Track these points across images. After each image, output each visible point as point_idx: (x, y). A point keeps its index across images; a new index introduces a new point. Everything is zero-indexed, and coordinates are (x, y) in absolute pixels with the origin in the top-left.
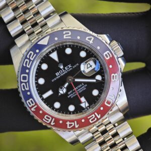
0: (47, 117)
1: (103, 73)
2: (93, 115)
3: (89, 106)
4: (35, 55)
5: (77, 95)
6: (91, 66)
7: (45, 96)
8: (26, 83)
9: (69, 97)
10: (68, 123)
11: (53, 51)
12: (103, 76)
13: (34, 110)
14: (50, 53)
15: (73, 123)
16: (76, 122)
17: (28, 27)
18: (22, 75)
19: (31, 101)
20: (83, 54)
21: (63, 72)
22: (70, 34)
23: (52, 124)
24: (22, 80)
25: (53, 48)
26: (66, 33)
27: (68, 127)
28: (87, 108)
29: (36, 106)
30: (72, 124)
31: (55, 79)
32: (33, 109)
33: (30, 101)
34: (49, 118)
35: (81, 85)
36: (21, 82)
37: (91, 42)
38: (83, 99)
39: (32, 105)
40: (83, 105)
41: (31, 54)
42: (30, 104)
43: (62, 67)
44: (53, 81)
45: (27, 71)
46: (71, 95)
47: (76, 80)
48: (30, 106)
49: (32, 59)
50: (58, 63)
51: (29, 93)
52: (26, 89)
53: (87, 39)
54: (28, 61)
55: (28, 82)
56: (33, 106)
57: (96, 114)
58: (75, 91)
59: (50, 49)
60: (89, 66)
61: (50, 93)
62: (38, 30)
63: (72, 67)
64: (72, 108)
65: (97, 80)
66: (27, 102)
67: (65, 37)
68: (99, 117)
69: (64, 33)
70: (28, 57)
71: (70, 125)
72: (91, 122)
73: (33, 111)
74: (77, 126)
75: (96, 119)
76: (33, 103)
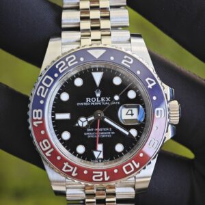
0: (46, 143)
1: (142, 130)
2: (101, 173)
3: (102, 160)
4: (76, 62)
5: (96, 138)
6: (132, 114)
7: (59, 116)
8: (46, 88)
9: (85, 134)
10: (66, 165)
11: (100, 70)
12: (139, 134)
13: (36, 126)
15: (72, 168)
16: (76, 168)
18: (47, 77)
19: (39, 113)
21: (96, 102)
22: (131, 62)
23: (47, 154)
24: (43, 82)
25: (102, 66)
26: (127, 59)
27: (63, 169)
28: (98, 160)
29: (41, 122)
30: (70, 169)
31: (82, 104)
32: (35, 124)
33: (37, 111)
34: (47, 145)
35: (107, 129)
36: (41, 84)
38: (100, 147)
39: (37, 117)
41: (72, 58)
42: (36, 116)
43: (98, 95)
44: (78, 104)
45: (56, 75)
47: (106, 120)
48: (34, 118)
49: (70, 65)
50: (97, 88)
51: (42, 102)
52: (42, 95)
53: (147, 80)
54: (64, 64)
55: (50, 88)
56: (37, 120)
57: (105, 173)
58: (96, 132)
59: (97, 66)
60: (130, 112)
63: (110, 102)
65: (130, 134)
66: (34, 111)
67: (123, 62)
68: (106, 179)
69: (125, 57)
70: (67, 59)
71: (67, 168)
72: (94, 179)
73: (34, 126)
74: (74, 174)
75: (101, 179)
76: (39, 116)
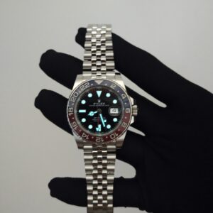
14: (98, 90)
17: (94, 69)
20: (115, 102)
37: (123, 98)
40: (97, 129)
46: (95, 120)
61: (84, 111)
62: (99, 73)
64: (90, 127)
